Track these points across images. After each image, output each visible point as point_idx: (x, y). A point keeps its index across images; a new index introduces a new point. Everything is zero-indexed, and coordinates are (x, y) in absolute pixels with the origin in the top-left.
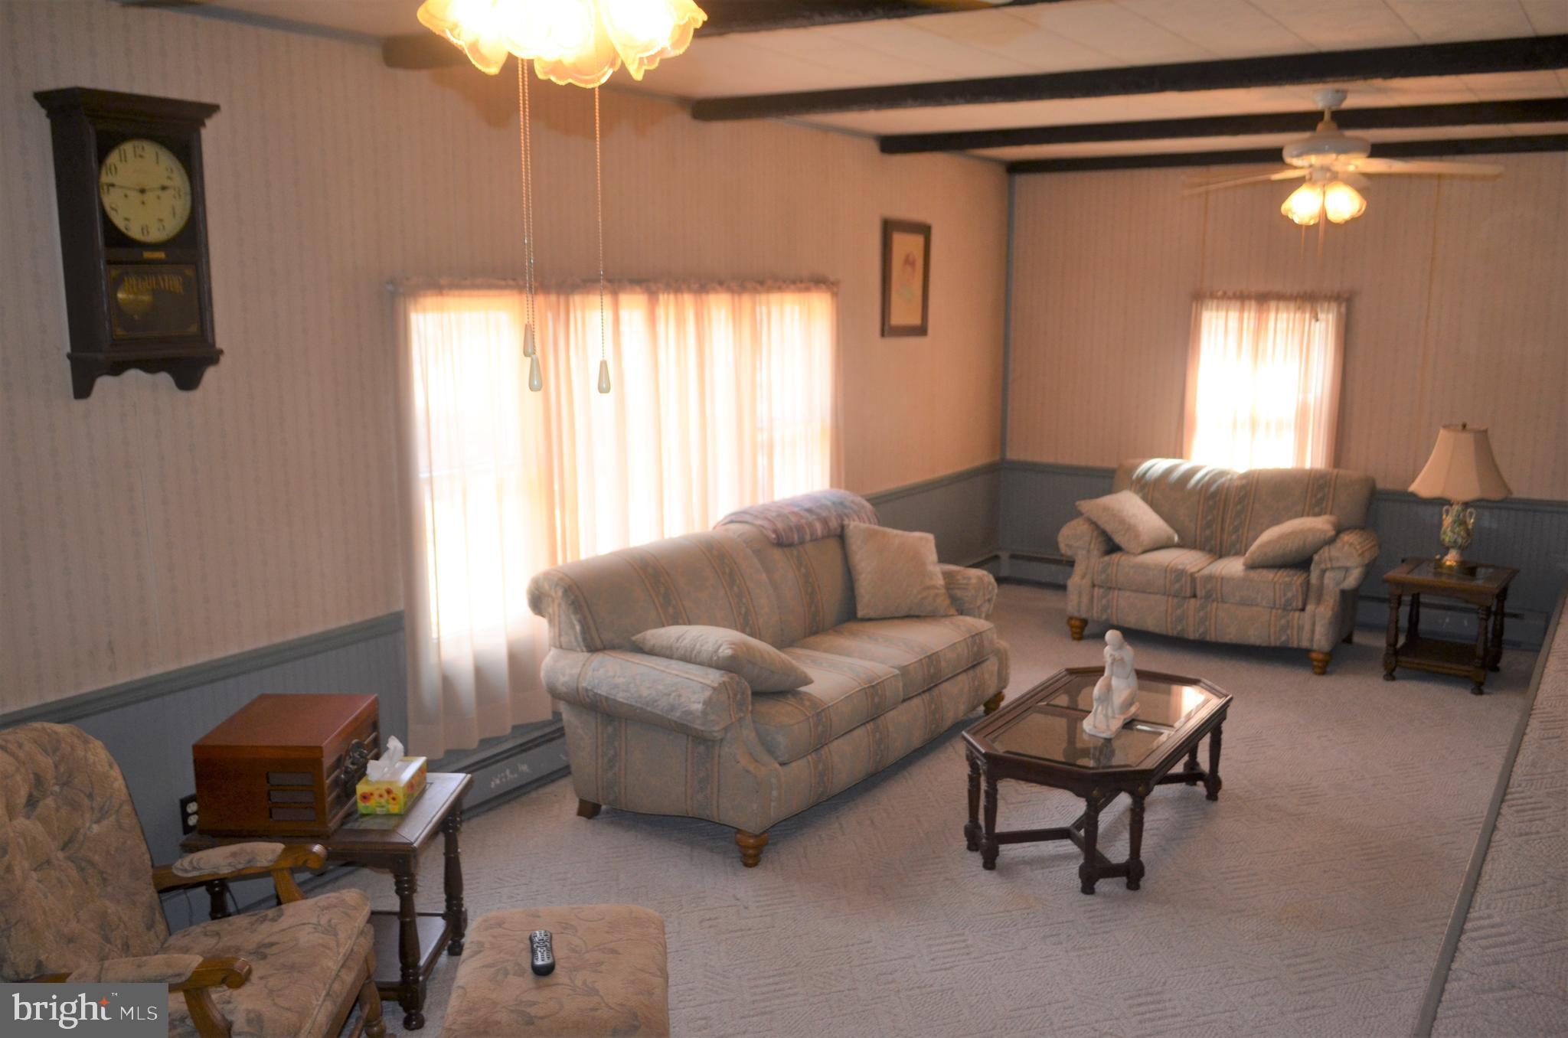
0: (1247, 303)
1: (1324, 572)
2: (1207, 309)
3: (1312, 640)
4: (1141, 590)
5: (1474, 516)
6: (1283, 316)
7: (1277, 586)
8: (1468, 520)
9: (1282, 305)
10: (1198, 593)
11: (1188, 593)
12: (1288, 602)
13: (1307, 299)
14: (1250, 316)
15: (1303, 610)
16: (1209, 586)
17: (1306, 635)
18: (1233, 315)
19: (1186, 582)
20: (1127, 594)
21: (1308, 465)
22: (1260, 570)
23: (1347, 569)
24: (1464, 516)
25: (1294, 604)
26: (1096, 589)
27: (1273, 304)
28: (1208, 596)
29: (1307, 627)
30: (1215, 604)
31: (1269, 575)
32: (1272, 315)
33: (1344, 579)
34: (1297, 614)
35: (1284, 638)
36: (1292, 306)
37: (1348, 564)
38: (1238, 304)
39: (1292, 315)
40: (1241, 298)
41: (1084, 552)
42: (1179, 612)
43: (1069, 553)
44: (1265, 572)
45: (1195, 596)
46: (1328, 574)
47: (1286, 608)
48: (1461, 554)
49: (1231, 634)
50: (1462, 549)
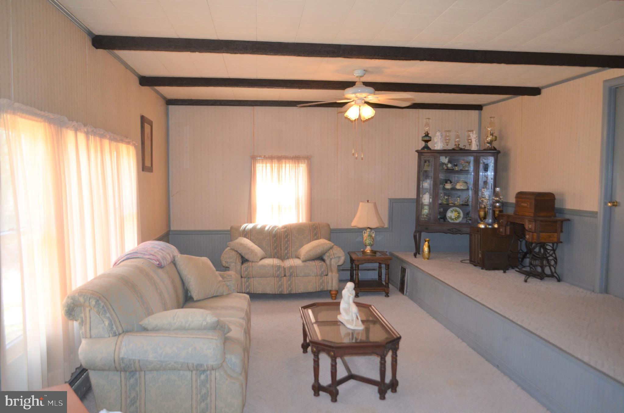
0: (274, 160)
1: (331, 259)
2: (258, 163)
3: (332, 286)
4: (263, 276)
5: (374, 233)
6: (288, 165)
7: (318, 267)
8: (372, 235)
9: (287, 161)
10: (287, 275)
11: (283, 275)
12: (322, 273)
13: (296, 159)
14: (275, 165)
15: (327, 275)
16: (291, 271)
17: (330, 285)
18: (269, 165)
19: (282, 270)
20: (257, 279)
21: (301, 221)
22: (308, 262)
23: (339, 257)
24: (371, 233)
25: (324, 274)
26: (243, 279)
27: (284, 161)
28: (291, 275)
29: (330, 282)
30: (294, 277)
31: (313, 263)
32: (284, 165)
33: (338, 262)
34: (326, 277)
35: (322, 287)
36: (291, 160)
37: (340, 255)
38: (270, 160)
39: (291, 165)
40: (271, 158)
41: (234, 264)
42: (280, 283)
43: (227, 265)
44: (311, 262)
45: (285, 276)
46: (333, 260)
47: (321, 275)
48: (371, 248)
49: (301, 289)
50: (371, 245)
